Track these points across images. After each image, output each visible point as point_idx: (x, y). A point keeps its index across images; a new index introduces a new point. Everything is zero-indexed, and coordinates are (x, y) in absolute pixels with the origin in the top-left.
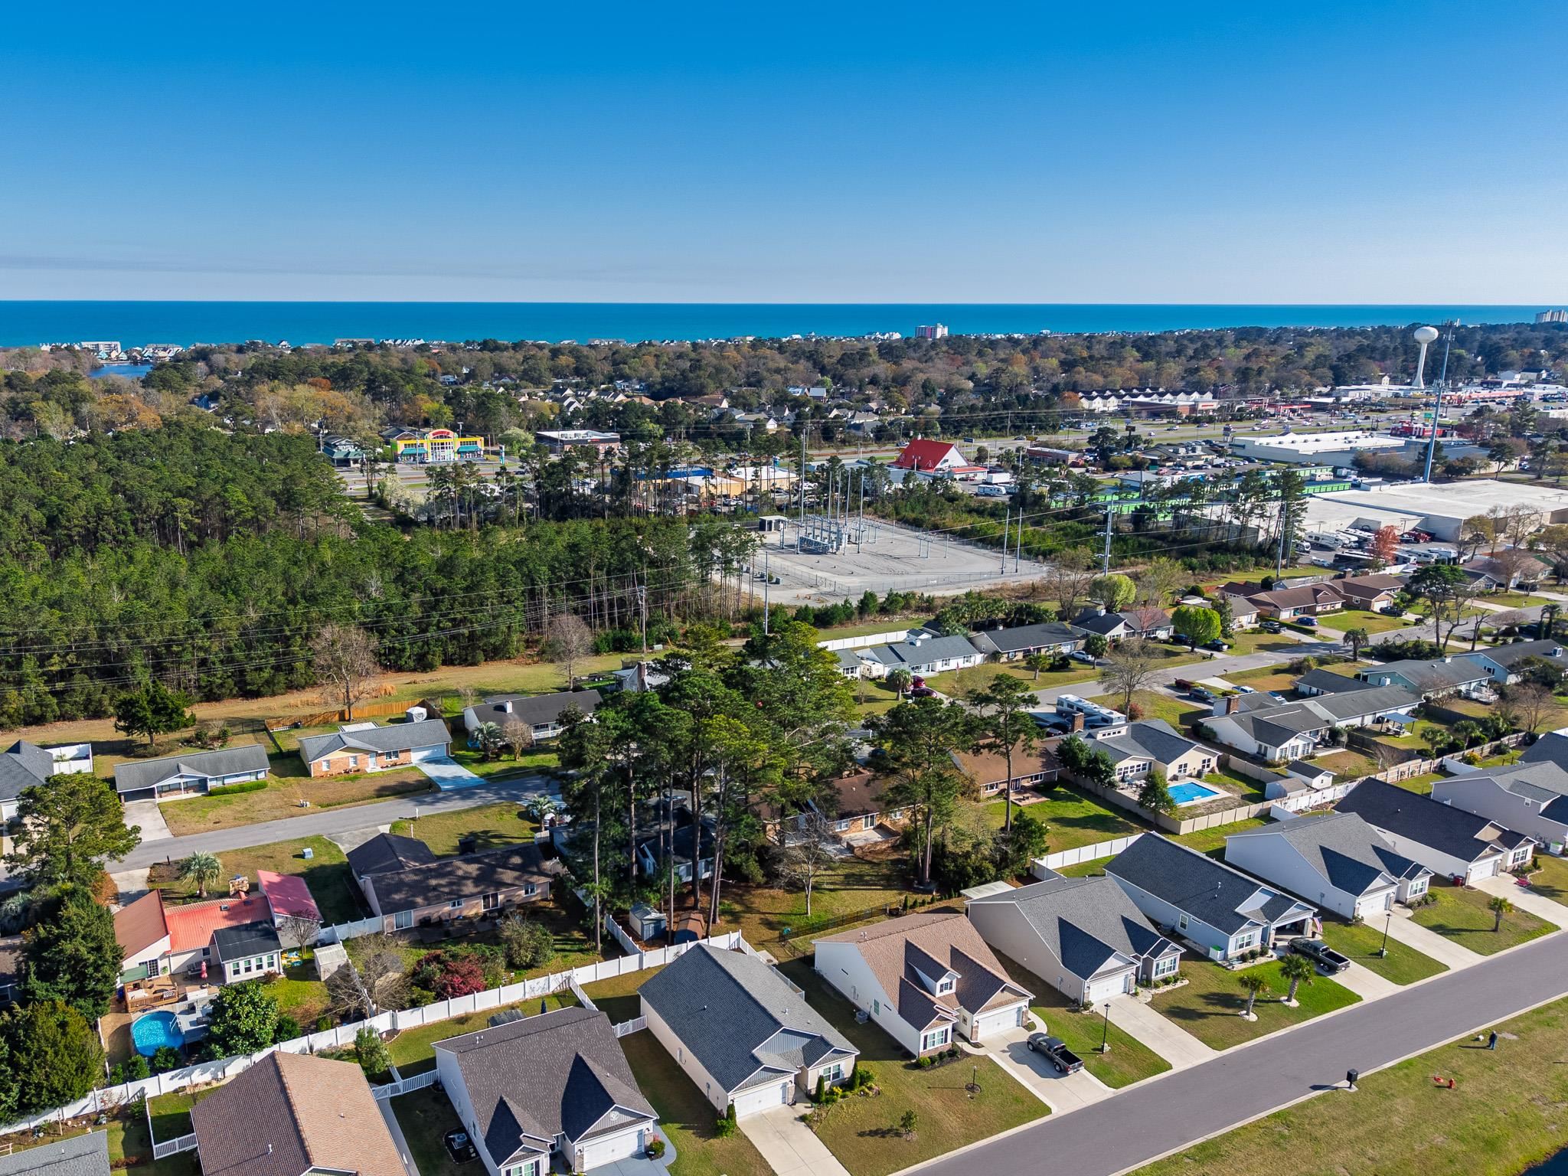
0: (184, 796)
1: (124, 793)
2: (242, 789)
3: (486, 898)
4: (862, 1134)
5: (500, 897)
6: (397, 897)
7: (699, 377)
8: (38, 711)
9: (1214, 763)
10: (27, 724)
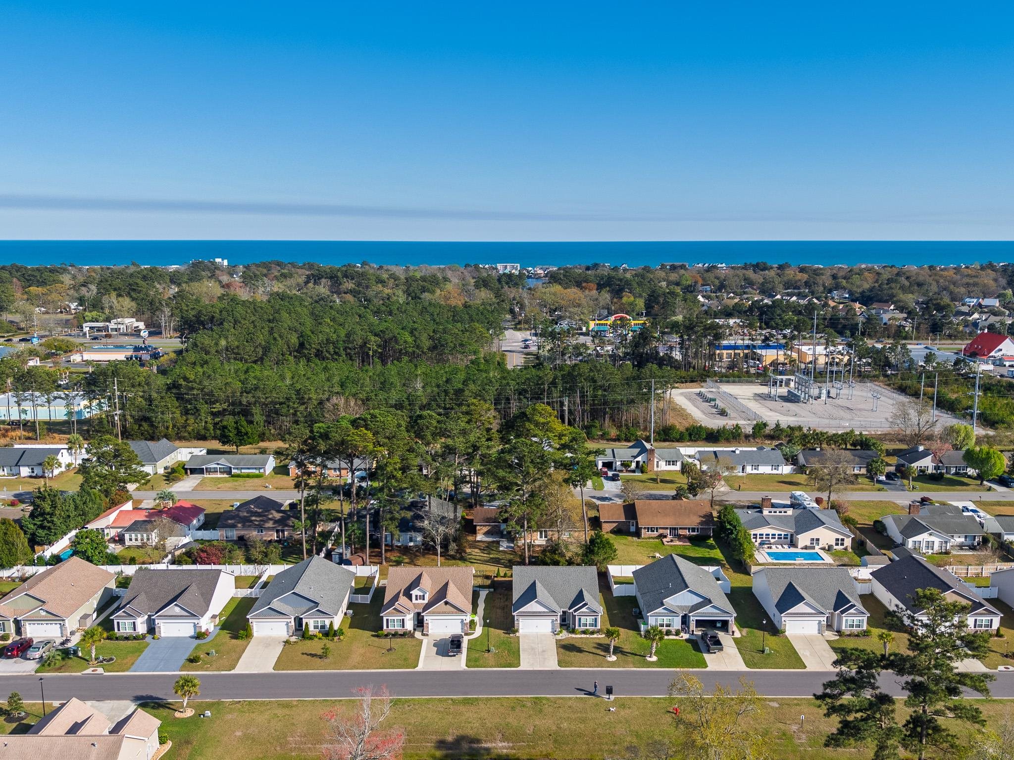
0: (219, 475)
1: (191, 469)
2: (248, 476)
3: (278, 531)
4: (303, 654)
5: (286, 533)
6: (230, 521)
7: (891, 288)
8: (203, 432)
9: (848, 542)
10: (199, 439)
